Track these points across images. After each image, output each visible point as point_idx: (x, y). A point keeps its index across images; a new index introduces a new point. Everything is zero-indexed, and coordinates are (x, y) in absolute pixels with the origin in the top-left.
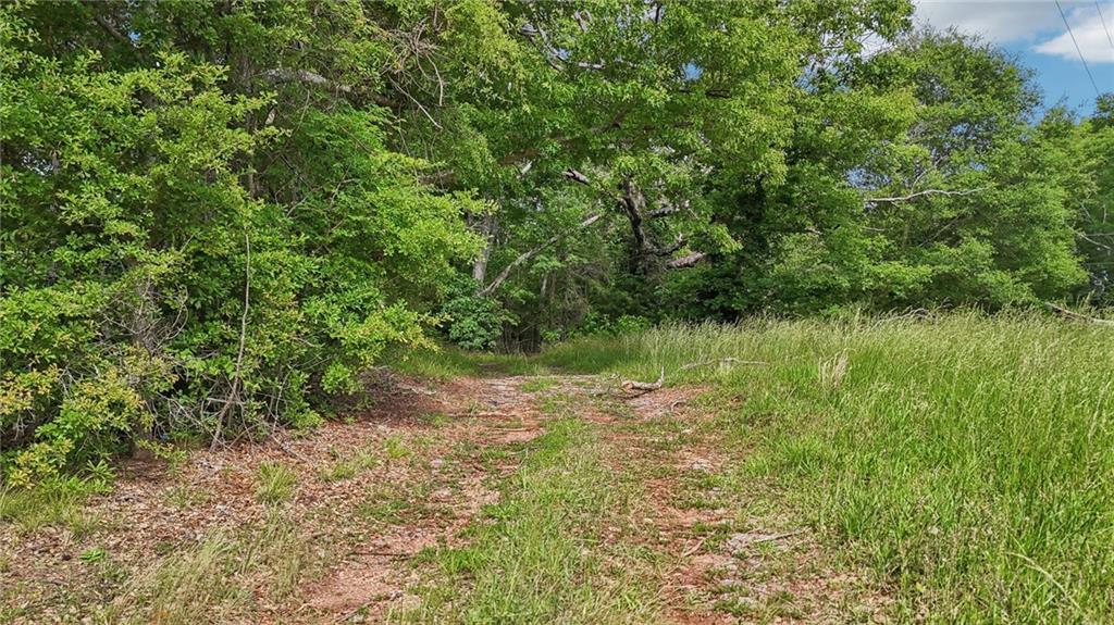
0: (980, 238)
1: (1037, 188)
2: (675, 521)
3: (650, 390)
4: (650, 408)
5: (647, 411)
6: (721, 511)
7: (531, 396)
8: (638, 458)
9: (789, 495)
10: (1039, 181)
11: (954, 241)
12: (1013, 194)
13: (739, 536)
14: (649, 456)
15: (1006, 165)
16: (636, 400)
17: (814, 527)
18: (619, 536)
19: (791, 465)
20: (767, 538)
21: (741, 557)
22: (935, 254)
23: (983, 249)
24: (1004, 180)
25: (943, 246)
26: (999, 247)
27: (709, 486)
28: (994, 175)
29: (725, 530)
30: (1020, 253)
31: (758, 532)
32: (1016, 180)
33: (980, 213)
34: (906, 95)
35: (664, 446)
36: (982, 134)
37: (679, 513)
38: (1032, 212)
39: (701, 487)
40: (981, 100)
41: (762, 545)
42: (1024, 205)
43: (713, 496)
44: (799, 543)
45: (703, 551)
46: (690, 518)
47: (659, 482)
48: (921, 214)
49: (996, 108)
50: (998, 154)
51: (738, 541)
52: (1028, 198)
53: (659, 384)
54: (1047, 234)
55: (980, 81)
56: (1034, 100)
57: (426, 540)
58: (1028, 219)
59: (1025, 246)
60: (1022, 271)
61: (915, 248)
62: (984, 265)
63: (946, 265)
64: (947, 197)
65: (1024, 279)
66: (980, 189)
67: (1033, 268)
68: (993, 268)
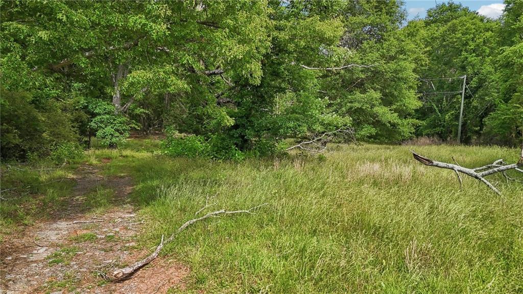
1: (403, 64)
10: (404, 59)
11: (364, 91)
12: (392, 65)
15: (389, 50)
22: (353, 96)
23: (377, 95)
26: (384, 94)
28: (383, 56)
30: (392, 95)
32: (394, 58)
33: (376, 75)
36: (379, 34)
38: (400, 75)
40: (379, 15)
42: (396, 71)
48: (348, 75)
50: (386, 45)
52: (399, 68)
54: (405, 86)
56: (403, 17)
58: (397, 79)
59: (396, 93)
60: (394, 107)
61: (344, 91)
62: (376, 103)
63: (359, 102)
64: (360, 68)
65: (396, 111)
66: (377, 64)
67: (398, 104)
68: (380, 104)
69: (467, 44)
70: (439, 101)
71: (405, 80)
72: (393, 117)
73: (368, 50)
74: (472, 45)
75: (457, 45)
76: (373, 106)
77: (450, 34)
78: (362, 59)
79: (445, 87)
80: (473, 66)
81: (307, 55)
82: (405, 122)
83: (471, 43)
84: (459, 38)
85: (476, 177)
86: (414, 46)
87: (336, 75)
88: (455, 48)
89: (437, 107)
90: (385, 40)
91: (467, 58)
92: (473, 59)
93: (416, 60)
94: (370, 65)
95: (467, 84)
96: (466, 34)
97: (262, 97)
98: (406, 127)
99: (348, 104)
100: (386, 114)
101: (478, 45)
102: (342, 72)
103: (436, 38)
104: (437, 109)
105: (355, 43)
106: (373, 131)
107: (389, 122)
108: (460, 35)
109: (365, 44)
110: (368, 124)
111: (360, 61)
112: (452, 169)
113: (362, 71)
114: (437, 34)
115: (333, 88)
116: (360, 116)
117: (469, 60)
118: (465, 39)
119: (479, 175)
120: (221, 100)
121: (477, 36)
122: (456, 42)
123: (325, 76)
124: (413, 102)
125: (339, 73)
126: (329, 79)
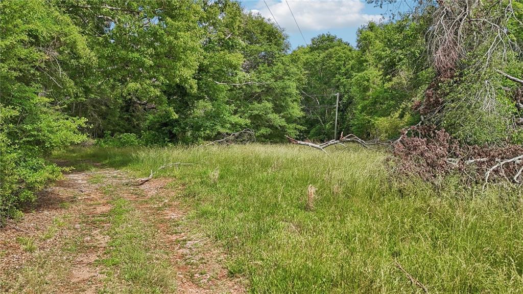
0: (268, 101)
1: (288, 83)
2: (170, 239)
3: (147, 181)
4: (150, 190)
5: (149, 192)
6: (183, 234)
7: (96, 186)
8: (151, 215)
9: (202, 226)
10: (289, 79)
11: (260, 102)
12: (280, 84)
13: (189, 242)
14: (155, 214)
15: (277, 72)
16: (143, 186)
17: (209, 236)
18: (155, 247)
19: (203, 215)
20: (197, 241)
21: (190, 248)
22: (253, 106)
23: (269, 105)
24: (277, 78)
25: (256, 103)
26: (275, 104)
27: (178, 225)
28: (273, 76)
29: (185, 240)
30: (282, 106)
31: (194, 240)
32: (281, 78)
33: (269, 90)
34: (239, 55)
35: (159, 209)
36: (269, 60)
37: (170, 236)
38: (286, 92)
39: (175, 226)
40: (270, 45)
41: (195, 244)
42: (283, 88)
43: (179, 229)
44: (205, 242)
45: (180, 248)
46: (174, 238)
47: (161, 225)
48: (248, 89)
49: (274, 49)
50: (275, 68)
51: (189, 244)
52: (285, 86)
53: (150, 177)
54: (290, 99)
55: (270, 38)
56: (287, 47)
57: (93, 258)
58: (285, 94)
59: (283, 104)
60: (282, 114)
61: (246, 103)
62: (270, 111)
63: (257, 110)
64: (257, 84)
65: (283, 117)
66: (269, 82)
67: (286, 113)
68: (273, 112)
69: (339, 69)
70: (323, 114)
71: (290, 95)
72: (283, 122)
73: (263, 72)
74: (343, 70)
75: (333, 69)
76: (267, 113)
77: (327, 60)
78: (258, 78)
79: (326, 102)
80: (344, 86)
81: (219, 75)
82: (291, 126)
83: (342, 68)
84: (333, 64)
85: (319, 149)
86: (296, 69)
87: (239, 89)
88: (332, 71)
89: (322, 119)
90: (275, 65)
91: (339, 80)
92: (344, 80)
93: (299, 80)
94: (264, 83)
95: (340, 100)
96: (339, 60)
97: (187, 103)
98: (292, 130)
99: (249, 111)
100: (277, 120)
101: (347, 70)
102: (244, 87)
103: (318, 62)
104: (321, 120)
105: (253, 66)
106: (269, 131)
107: (280, 126)
108: (335, 61)
109: (260, 68)
110: (265, 127)
111: (257, 80)
112: (308, 145)
113: (258, 87)
114: (319, 59)
115: (238, 99)
116: (257, 121)
117: (341, 81)
118: (338, 64)
119: (321, 147)
120: (147, 107)
121: (347, 63)
122: (332, 66)
123: (231, 90)
124: (296, 111)
125: (242, 88)
126: (234, 92)
